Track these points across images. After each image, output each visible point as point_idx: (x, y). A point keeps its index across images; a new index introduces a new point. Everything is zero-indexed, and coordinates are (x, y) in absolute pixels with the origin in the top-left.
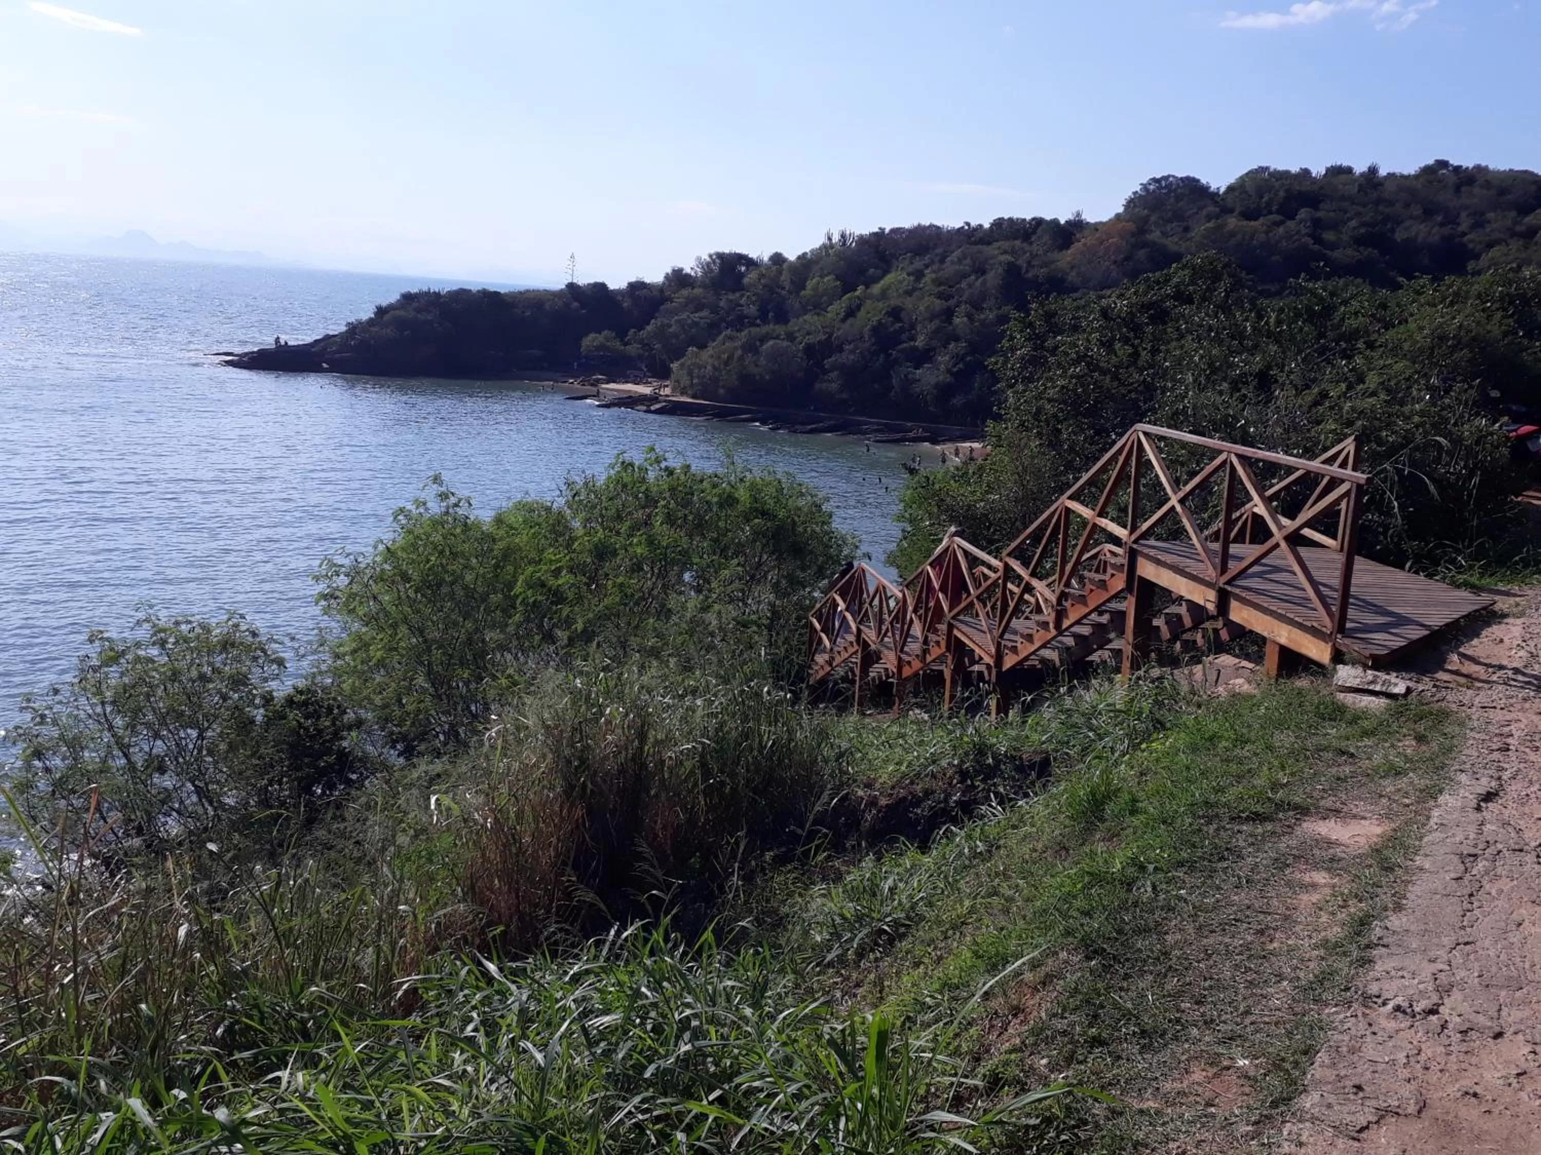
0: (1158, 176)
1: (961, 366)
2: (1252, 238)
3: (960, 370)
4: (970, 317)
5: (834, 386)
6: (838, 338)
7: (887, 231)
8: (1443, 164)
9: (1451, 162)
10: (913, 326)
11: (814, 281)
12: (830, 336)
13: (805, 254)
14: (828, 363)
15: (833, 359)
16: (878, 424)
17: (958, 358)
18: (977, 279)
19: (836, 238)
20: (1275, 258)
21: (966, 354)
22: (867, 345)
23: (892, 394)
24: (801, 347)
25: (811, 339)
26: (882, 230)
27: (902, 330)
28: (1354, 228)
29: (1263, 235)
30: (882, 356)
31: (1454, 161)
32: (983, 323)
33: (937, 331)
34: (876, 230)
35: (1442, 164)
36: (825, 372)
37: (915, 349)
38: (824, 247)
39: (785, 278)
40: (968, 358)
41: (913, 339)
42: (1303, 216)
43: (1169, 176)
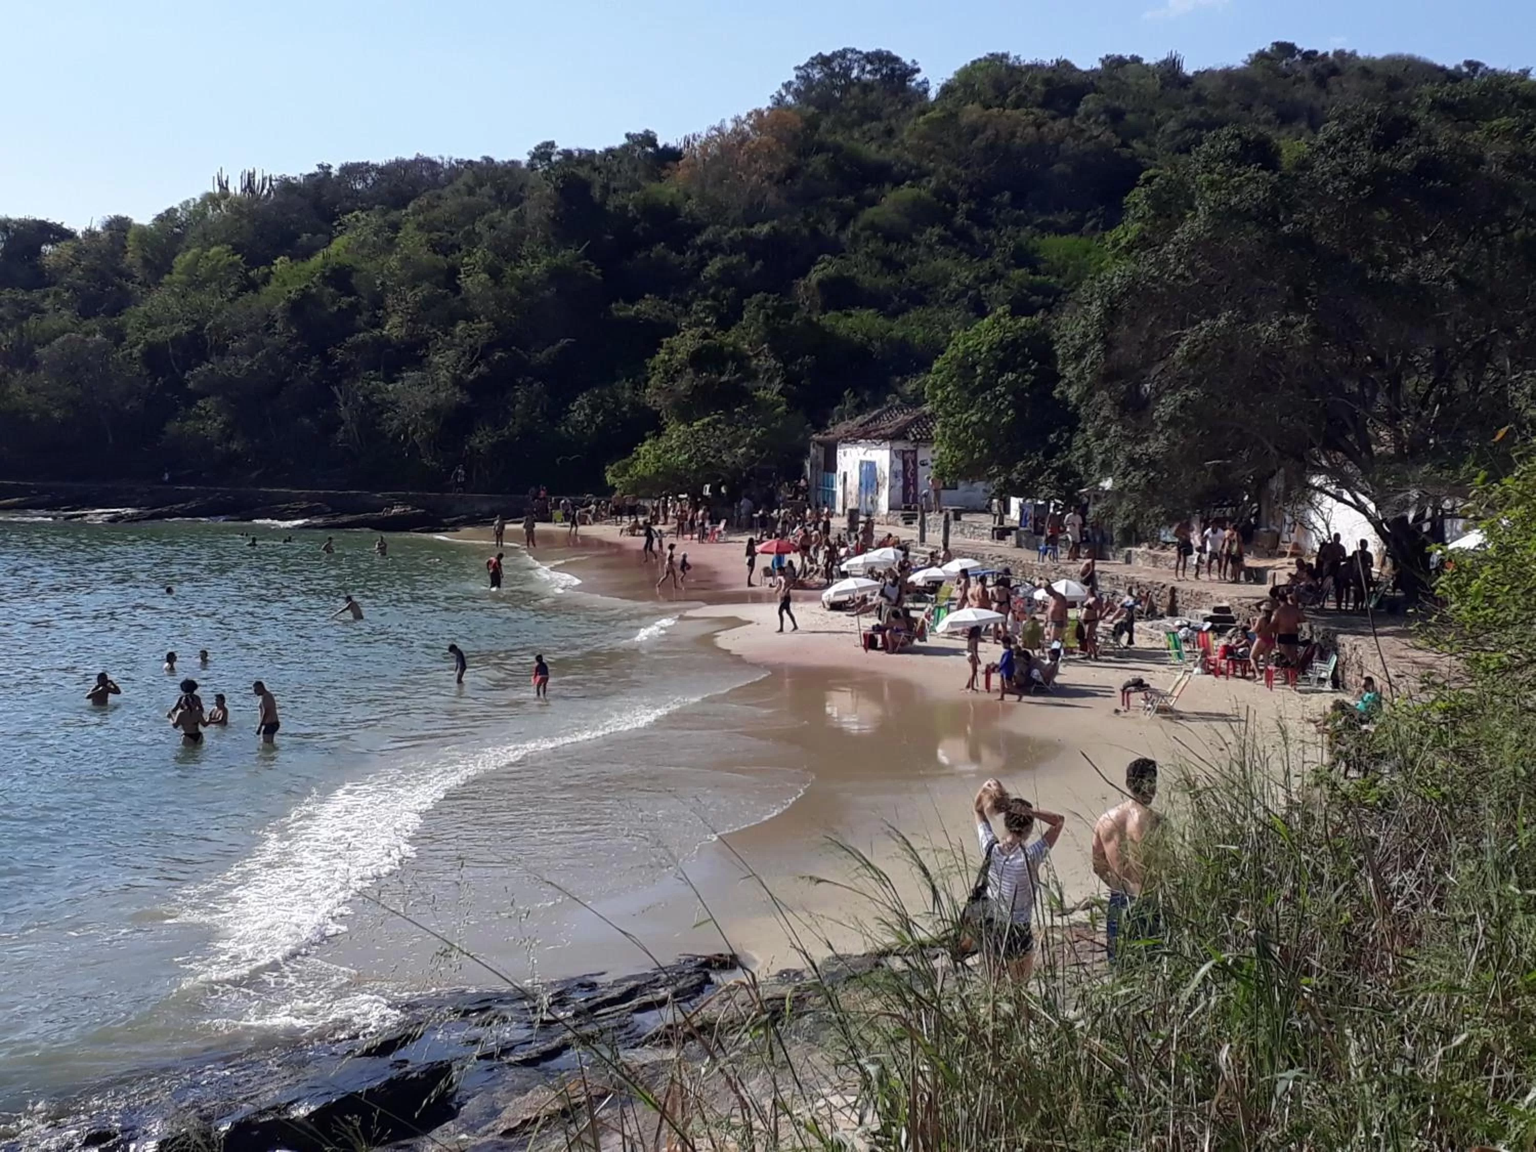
0: (827, 53)
1: (482, 369)
2: (1013, 135)
3: (479, 378)
4: (495, 273)
5: (214, 427)
6: (219, 328)
7: (335, 171)
9: (1299, 46)
10: (378, 302)
11: (189, 256)
12: (200, 327)
13: (171, 212)
14: (194, 377)
15: (205, 367)
16: (309, 499)
17: (480, 354)
18: (505, 213)
19: (235, 187)
20: (1059, 168)
21: (491, 346)
22: (279, 340)
23: (340, 436)
24: (136, 352)
25: (160, 334)
26: (326, 169)
27: (354, 309)
28: (1175, 134)
29: (1031, 130)
30: (315, 360)
31: (1304, 45)
32: (525, 288)
33: (427, 304)
34: (314, 169)
35: (1285, 49)
36: (191, 398)
37: (386, 342)
38: (211, 199)
39: (132, 258)
40: (498, 355)
41: (378, 324)
42: (1091, 105)
43: (845, 51)
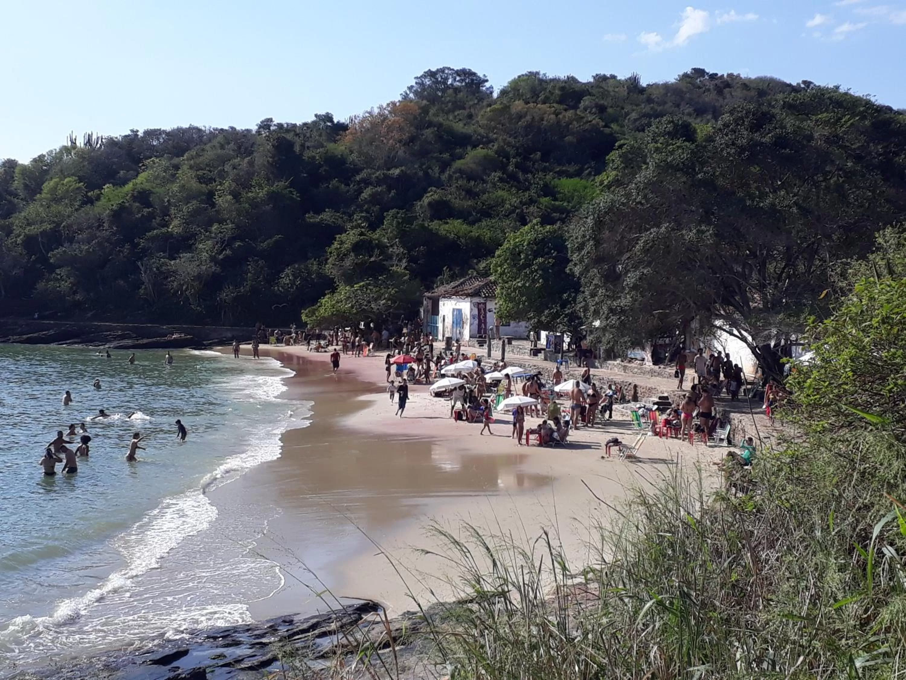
0: (434, 69)
1: (228, 252)
2: (542, 119)
3: (227, 257)
4: (236, 196)
5: (65, 285)
6: (69, 226)
7: (141, 134)
8: (699, 72)
9: (707, 70)
10: (165, 212)
11: (52, 183)
12: (58, 226)
13: (41, 157)
14: (54, 255)
15: (61, 250)
16: (122, 329)
17: (227, 244)
18: (242, 160)
19: (80, 143)
20: (569, 139)
21: (234, 239)
22: (106, 234)
23: (142, 291)
24: (19, 241)
25: (34, 230)
26: (135, 132)
27: (151, 216)
29: (553, 117)
30: (127, 246)
31: (710, 70)
32: (254, 204)
33: (195, 213)
34: (128, 133)
36: (52, 268)
37: (170, 236)
38: (65, 149)
40: (237, 244)
41: (167, 225)
42: (587, 103)
43: (444, 68)
